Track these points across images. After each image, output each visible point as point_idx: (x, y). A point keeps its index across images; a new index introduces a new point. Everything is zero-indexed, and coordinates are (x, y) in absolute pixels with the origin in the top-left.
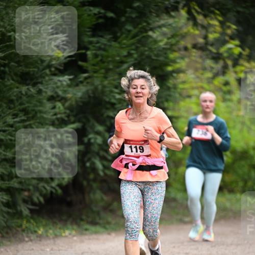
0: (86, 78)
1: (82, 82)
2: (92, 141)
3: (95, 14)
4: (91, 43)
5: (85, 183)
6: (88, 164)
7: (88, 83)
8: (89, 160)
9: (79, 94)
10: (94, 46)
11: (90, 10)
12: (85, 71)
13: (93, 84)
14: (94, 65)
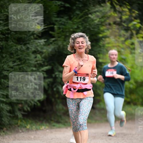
0: (54, 41)
1: (51, 43)
2: (57, 76)
3: (59, 5)
4: (56, 21)
5: (53, 100)
6: (55, 89)
7: (55, 43)
8: (55, 86)
9: (50, 50)
10: (58, 23)
11: (56, 3)
12: (53, 37)
13: (57, 44)
14: (58, 33)
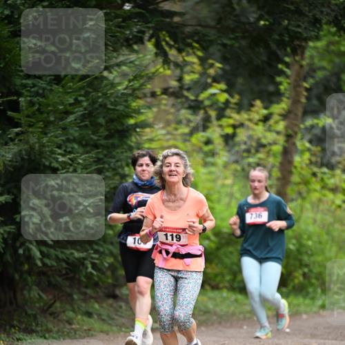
0: (18, 134)
1: (12, 140)
4: (25, 86)
5: (17, 277)
6: (21, 251)
7: (20, 140)
8: (23, 245)
9: (9, 156)
10: (28, 91)
12: (17, 125)
13: (27, 142)
14: (28, 116)
